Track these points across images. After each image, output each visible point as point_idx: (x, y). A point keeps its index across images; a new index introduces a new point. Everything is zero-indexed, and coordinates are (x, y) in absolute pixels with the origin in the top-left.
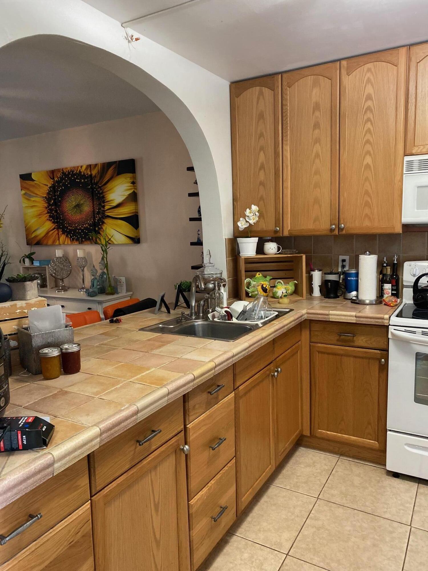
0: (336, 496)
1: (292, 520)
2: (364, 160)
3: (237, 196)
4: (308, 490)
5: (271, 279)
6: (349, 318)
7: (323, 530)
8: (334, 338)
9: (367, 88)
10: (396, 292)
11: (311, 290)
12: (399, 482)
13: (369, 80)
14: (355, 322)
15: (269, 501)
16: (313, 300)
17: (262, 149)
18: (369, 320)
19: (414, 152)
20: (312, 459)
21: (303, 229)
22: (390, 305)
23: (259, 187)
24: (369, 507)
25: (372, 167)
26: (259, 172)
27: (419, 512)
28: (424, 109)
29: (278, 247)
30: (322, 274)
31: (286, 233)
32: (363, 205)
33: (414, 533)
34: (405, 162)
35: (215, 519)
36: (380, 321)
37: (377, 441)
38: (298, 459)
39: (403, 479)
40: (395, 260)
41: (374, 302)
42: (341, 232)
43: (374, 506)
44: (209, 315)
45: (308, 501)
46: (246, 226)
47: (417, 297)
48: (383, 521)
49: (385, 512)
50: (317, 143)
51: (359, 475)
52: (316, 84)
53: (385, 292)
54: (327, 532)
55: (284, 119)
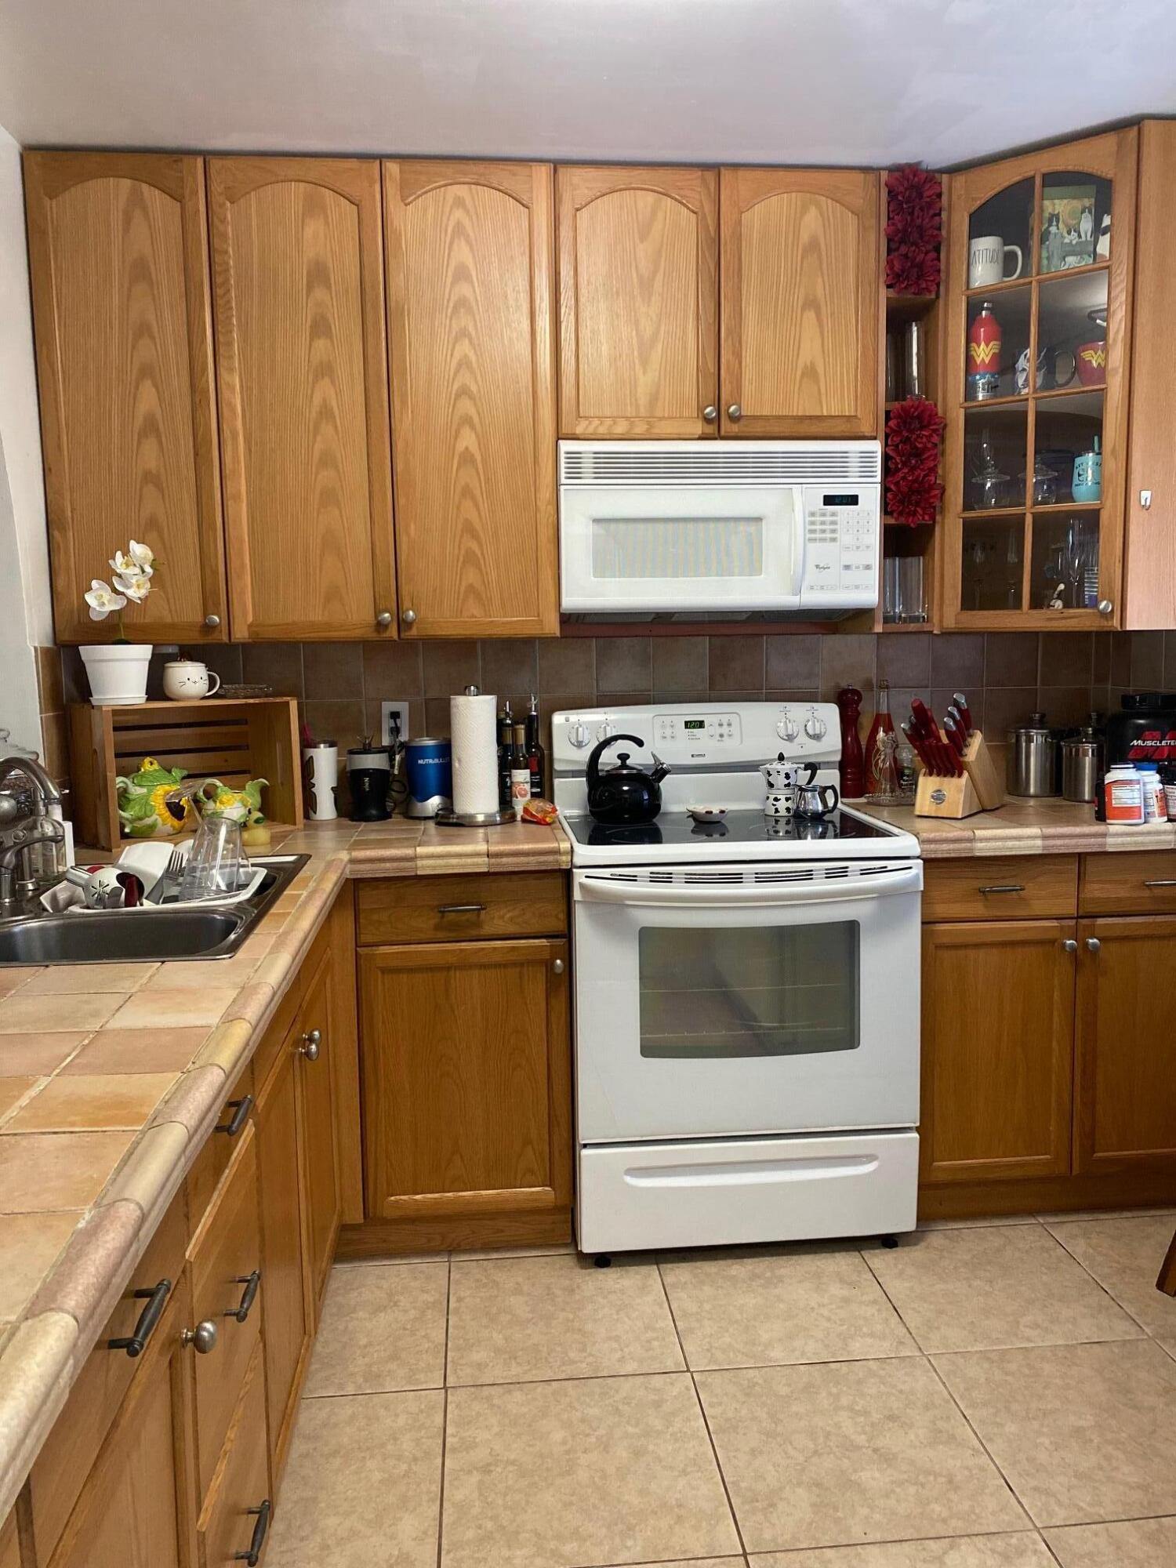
0: (491, 1364)
1: (406, 1475)
2: (456, 438)
3: (63, 511)
4: (411, 1377)
5: (184, 778)
6: (469, 861)
7: (499, 1469)
8: (426, 922)
9: (455, 246)
10: (539, 790)
11: (310, 802)
12: (615, 1276)
13: (459, 229)
14: (486, 870)
15: (315, 1449)
16: (316, 829)
17: (146, 371)
18: (523, 859)
19: (579, 430)
20: (379, 1288)
21: (294, 623)
22: (545, 821)
23: (141, 490)
24: (581, 1362)
25: (479, 458)
26: (139, 442)
27: (691, 1330)
28: (596, 328)
29: (209, 675)
30: (339, 754)
31: (241, 633)
32: (461, 559)
33: (703, 1384)
34: (562, 456)
35: (248, 1558)
36: (551, 858)
37: (550, 1186)
38: (340, 1299)
39: (620, 1266)
40: (533, 709)
41: (498, 819)
42: (405, 631)
43: (591, 1355)
44: (45, 899)
45: (423, 1407)
46: (117, 607)
47: (600, 796)
48: (626, 1385)
49: (622, 1360)
50: (323, 377)
51: (518, 1291)
52: (313, 207)
53: (516, 789)
54: (511, 1468)
55: (219, 291)
